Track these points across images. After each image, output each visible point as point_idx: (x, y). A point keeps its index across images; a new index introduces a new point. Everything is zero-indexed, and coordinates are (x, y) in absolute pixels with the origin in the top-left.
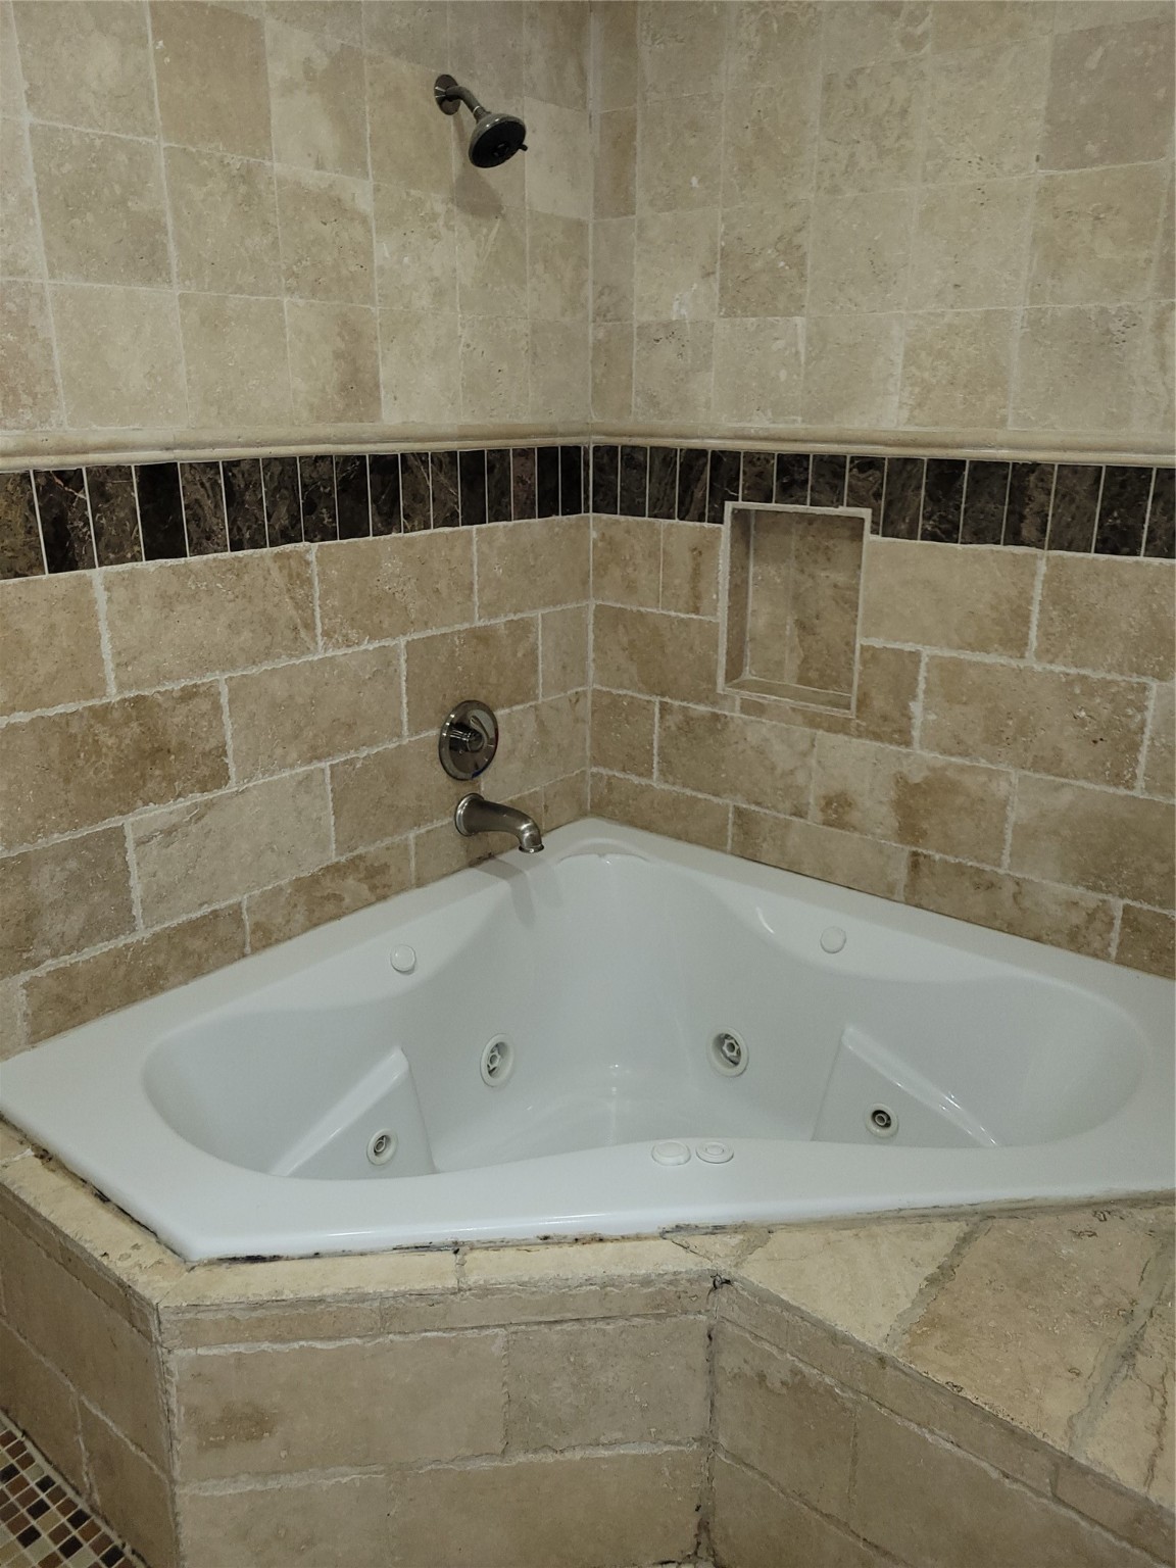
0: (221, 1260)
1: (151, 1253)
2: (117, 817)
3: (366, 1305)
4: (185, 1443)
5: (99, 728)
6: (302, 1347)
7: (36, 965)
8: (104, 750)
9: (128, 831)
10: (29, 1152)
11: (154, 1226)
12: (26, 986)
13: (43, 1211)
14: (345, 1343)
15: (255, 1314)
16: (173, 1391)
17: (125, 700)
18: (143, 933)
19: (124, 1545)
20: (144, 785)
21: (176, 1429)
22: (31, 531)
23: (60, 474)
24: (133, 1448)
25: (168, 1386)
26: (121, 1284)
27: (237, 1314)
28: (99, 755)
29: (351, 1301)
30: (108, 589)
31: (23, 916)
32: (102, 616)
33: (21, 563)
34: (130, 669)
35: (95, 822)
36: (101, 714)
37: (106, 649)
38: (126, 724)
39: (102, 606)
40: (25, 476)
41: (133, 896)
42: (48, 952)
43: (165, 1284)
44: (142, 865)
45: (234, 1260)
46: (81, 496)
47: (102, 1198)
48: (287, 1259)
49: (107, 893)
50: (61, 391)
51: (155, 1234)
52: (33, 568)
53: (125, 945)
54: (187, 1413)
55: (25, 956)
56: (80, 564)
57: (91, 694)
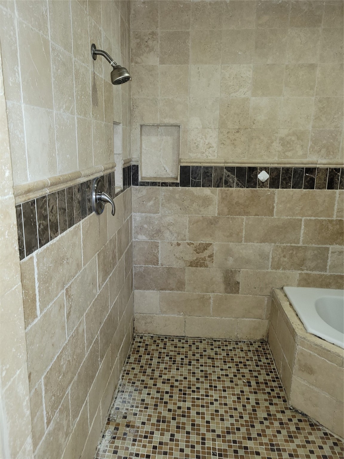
0: (313, 334)
1: (301, 327)
2: (328, 245)
3: (339, 358)
4: (296, 366)
5: (329, 224)
6: (323, 359)
7: (303, 270)
8: (329, 229)
9: (330, 249)
10: (288, 303)
11: (304, 323)
12: (299, 274)
13: (286, 312)
14: (333, 364)
15: (315, 346)
16: (297, 354)
17: (337, 220)
18: (328, 273)
19: (283, 387)
20: (337, 240)
21: (295, 362)
22: (325, 180)
23: (335, 169)
24: (288, 365)
25: (296, 352)
26: (293, 329)
27: (312, 345)
28: (328, 230)
29: (336, 355)
30: (339, 195)
31: (302, 259)
32: (337, 200)
33: (321, 187)
34: (340, 213)
35: (323, 244)
36: (331, 221)
37: (336, 207)
38: (336, 225)
39: (337, 198)
40: (327, 169)
41: (328, 264)
42: (306, 269)
43: (301, 332)
44: (332, 258)
45: (316, 336)
46: (339, 174)
47: (297, 315)
48: (327, 341)
49: (322, 261)
50: (340, 152)
51: (303, 324)
52: (324, 188)
53: (323, 274)
54: (298, 360)
55: (301, 267)
56: (335, 188)
57: (329, 217)
